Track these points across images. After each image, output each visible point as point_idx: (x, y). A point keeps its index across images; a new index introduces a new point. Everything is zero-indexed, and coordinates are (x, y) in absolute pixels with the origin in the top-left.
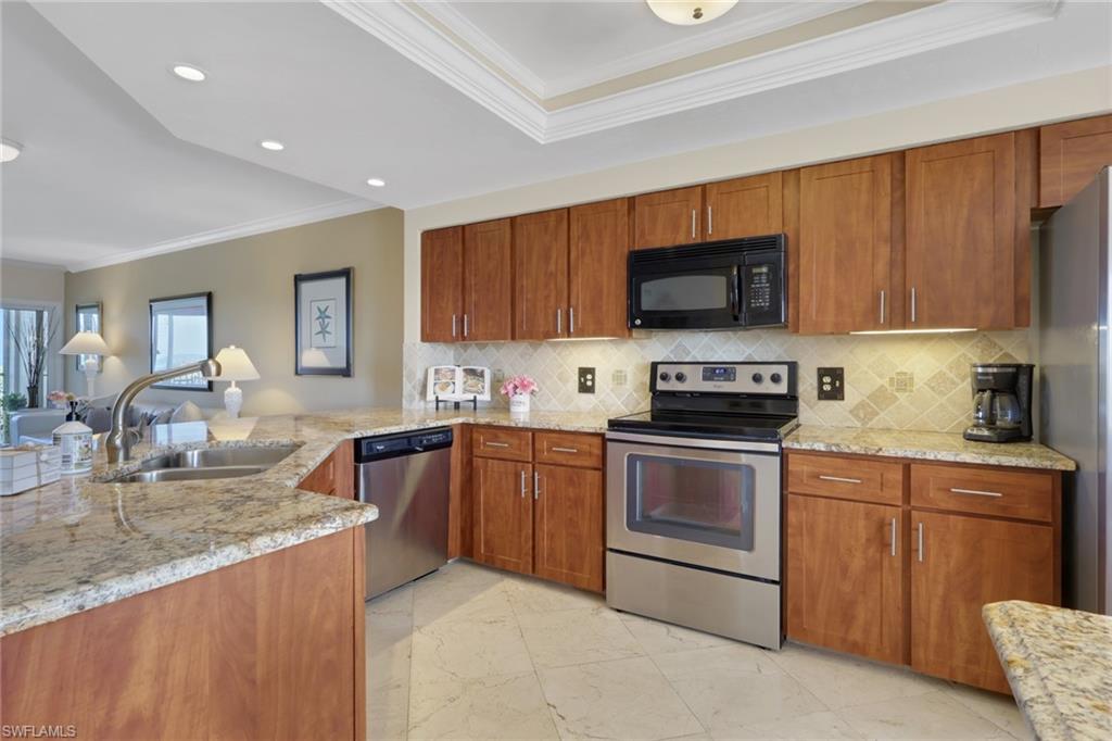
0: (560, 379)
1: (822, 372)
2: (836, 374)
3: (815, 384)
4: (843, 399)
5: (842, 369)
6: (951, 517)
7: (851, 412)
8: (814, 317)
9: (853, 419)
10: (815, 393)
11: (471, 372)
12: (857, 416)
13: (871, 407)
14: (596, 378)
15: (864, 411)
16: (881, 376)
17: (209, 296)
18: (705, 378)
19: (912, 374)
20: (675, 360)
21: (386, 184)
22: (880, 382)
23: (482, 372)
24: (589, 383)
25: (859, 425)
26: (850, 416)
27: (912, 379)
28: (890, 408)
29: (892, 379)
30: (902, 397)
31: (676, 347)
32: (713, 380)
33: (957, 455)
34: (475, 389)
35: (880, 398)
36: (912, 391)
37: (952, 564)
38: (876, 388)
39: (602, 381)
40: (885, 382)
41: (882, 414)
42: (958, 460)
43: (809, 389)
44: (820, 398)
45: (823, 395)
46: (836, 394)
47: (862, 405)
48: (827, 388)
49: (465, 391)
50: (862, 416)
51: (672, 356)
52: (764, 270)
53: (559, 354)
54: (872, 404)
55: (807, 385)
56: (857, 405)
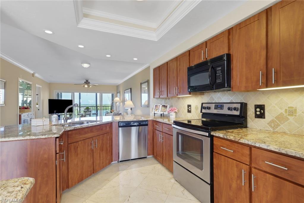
0: (184, 108)
1: (257, 107)
2: (262, 107)
3: (254, 111)
4: (264, 118)
5: (264, 105)
6: (268, 175)
7: (268, 124)
8: (238, 85)
9: (269, 127)
10: (254, 115)
11: (164, 106)
12: (271, 126)
13: (276, 122)
14: (192, 108)
15: (274, 124)
16: (281, 109)
17: (131, 89)
18: (215, 108)
19: (296, 108)
20: (210, 102)
21: (138, 59)
22: (280, 111)
23: (167, 106)
24: (190, 110)
25: (272, 130)
26: (268, 126)
27: (296, 110)
28: (285, 123)
29: (286, 110)
30: (291, 118)
31: (211, 98)
32: (217, 109)
33: (268, 146)
34: (164, 111)
35: (281, 118)
36: (296, 116)
37: (269, 197)
38: (279, 113)
39: (193, 109)
40: (283, 111)
41: (282, 126)
42: (268, 148)
43: (252, 113)
44: (256, 117)
45: (257, 116)
46: (261, 116)
47: (272, 121)
48: (258, 113)
49: (161, 111)
50: (273, 126)
51: (209, 101)
52: (220, 68)
53: (184, 101)
54: (277, 121)
55: (251, 112)
56: (270, 121)
